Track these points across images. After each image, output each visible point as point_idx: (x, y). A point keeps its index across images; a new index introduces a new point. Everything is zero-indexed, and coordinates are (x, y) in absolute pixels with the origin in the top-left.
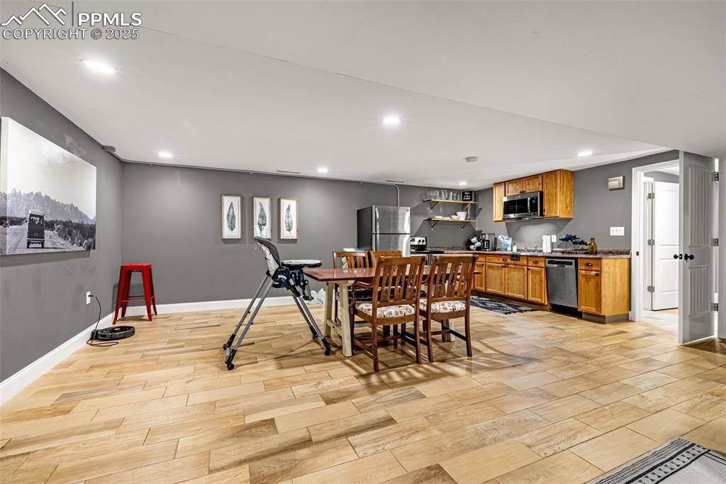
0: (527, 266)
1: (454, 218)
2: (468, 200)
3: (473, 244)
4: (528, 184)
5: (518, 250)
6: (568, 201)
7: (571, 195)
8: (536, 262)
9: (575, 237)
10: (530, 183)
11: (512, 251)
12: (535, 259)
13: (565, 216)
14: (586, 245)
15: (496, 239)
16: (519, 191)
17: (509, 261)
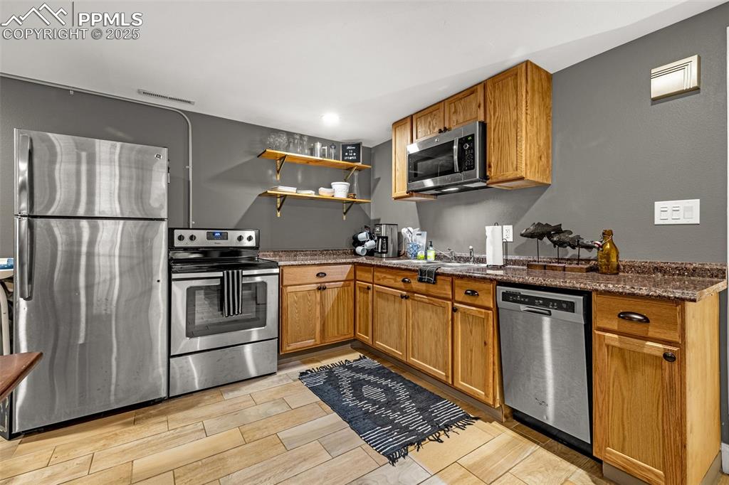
0: (453, 300)
1: (324, 192)
2: (353, 161)
3: (362, 244)
4: (455, 112)
5: (437, 257)
6: (542, 143)
7: (547, 129)
8: (473, 293)
9: (558, 230)
10: (460, 107)
11: (426, 257)
12: (471, 284)
13: (538, 178)
14: (589, 248)
15: (400, 234)
16: (437, 130)
17: (415, 284)
